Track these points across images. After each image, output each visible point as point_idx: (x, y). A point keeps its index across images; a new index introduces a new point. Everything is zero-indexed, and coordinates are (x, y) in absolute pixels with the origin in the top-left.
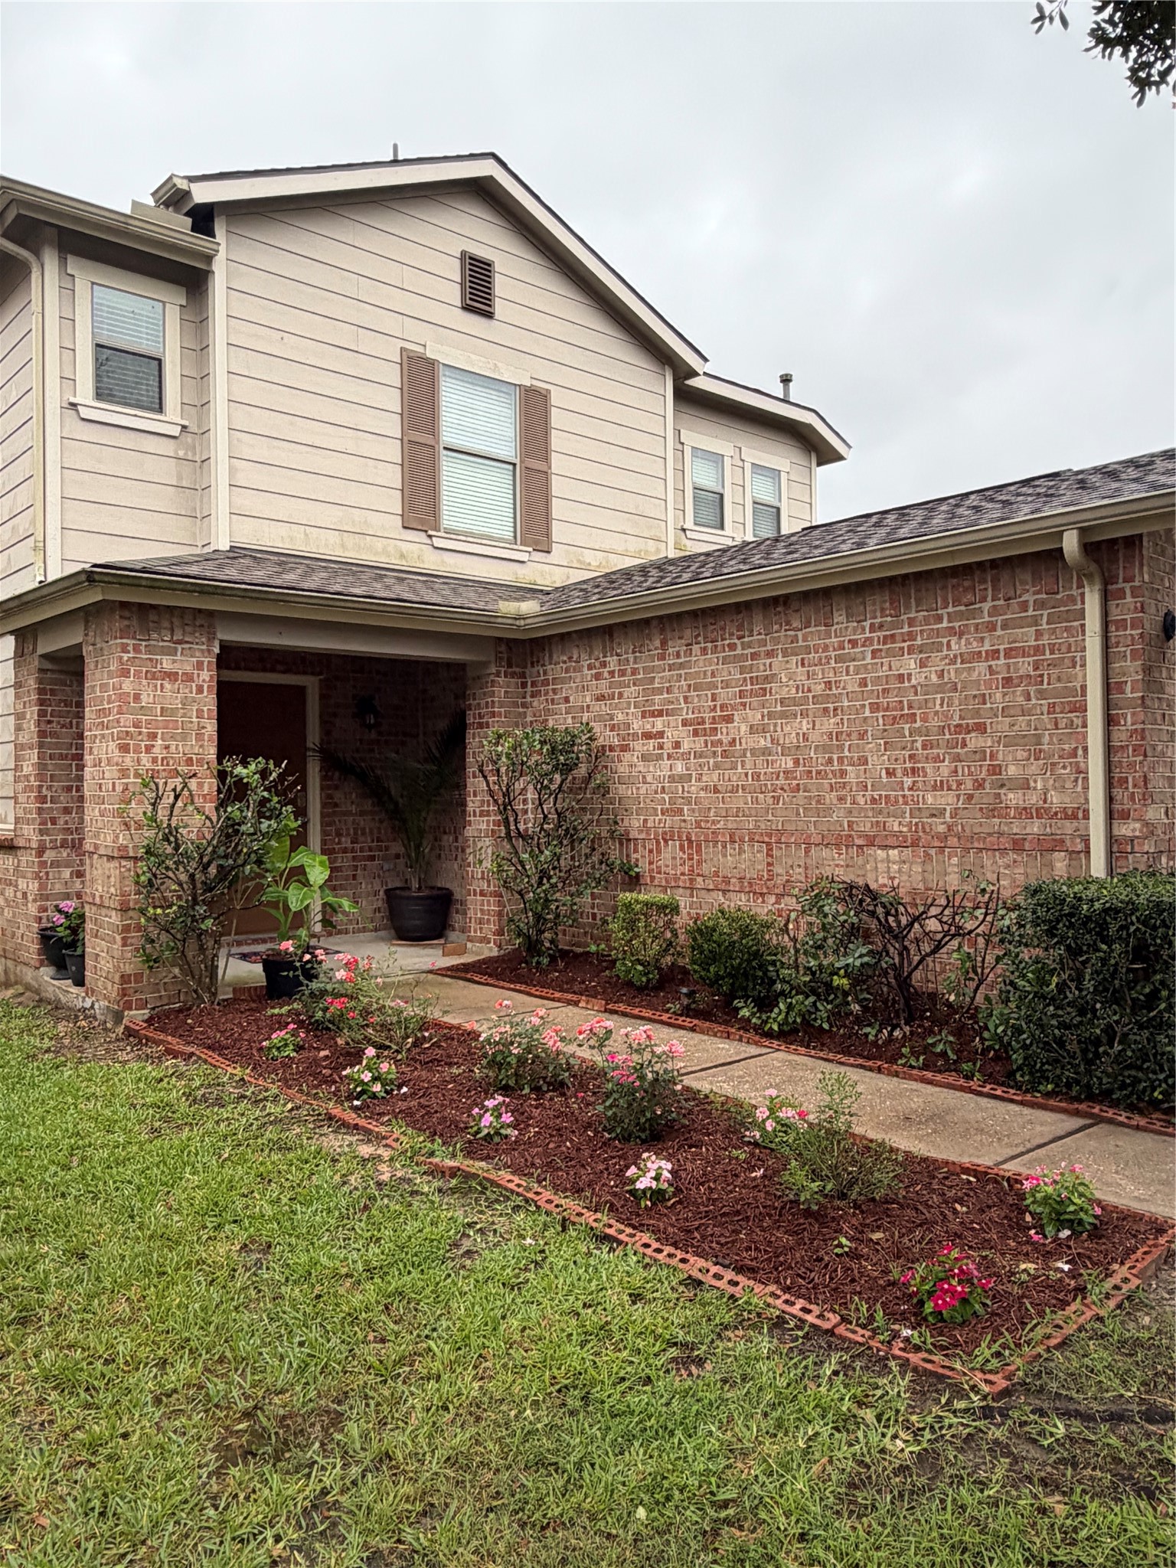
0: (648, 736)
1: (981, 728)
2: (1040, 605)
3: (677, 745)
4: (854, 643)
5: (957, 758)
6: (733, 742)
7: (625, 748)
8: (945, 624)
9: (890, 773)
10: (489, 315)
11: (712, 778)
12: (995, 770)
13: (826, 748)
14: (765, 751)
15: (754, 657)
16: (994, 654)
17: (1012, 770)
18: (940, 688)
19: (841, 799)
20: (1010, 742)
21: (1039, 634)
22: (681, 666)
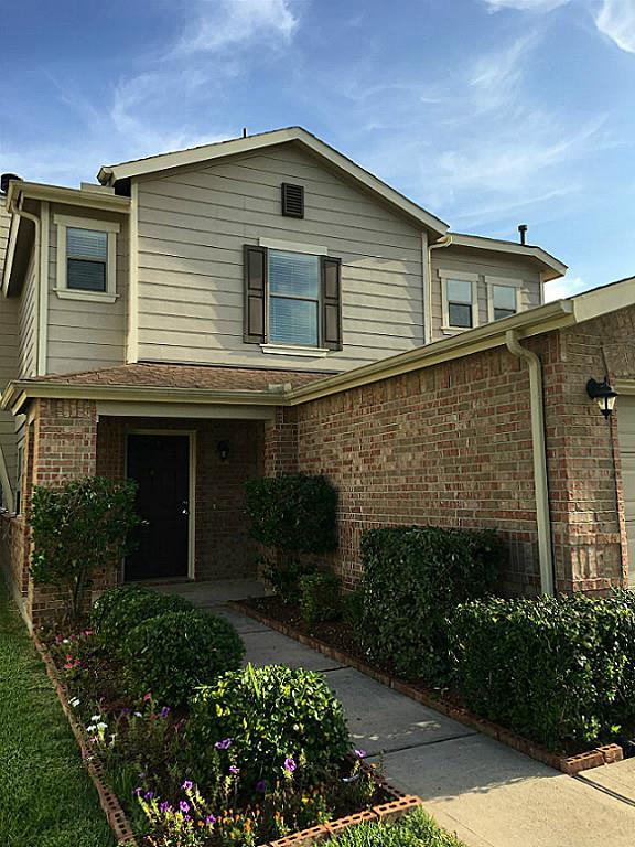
0: (346, 463)
1: (487, 459)
2: (513, 378)
3: (358, 469)
4: (430, 404)
5: (477, 478)
6: (380, 468)
7: (336, 470)
8: (470, 392)
9: (448, 487)
10: (302, 218)
11: (372, 489)
12: (495, 486)
13: (418, 472)
14: (394, 473)
15: (389, 414)
16: (492, 411)
17: (503, 487)
18: (468, 433)
19: (427, 504)
20: (502, 467)
21: (512, 396)
22: (358, 420)
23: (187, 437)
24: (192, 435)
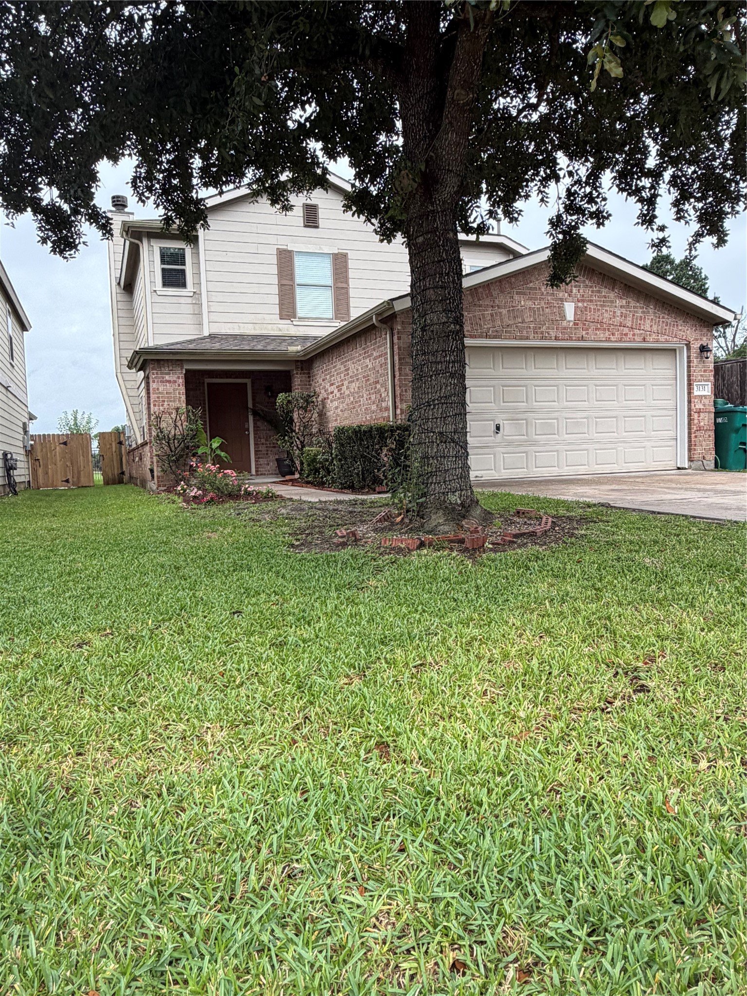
0: (331, 393)
3: (336, 395)
4: (360, 355)
6: (344, 393)
7: (328, 398)
8: (372, 347)
9: (367, 400)
10: (317, 227)
11: (341, 407)
13: (357, 393)
14: (349, 395)
15: (346, 361)
16: (379, 356)
18: (372, 369)
22: (335, 366)
23: (246, 384)
24: (248, 381)
